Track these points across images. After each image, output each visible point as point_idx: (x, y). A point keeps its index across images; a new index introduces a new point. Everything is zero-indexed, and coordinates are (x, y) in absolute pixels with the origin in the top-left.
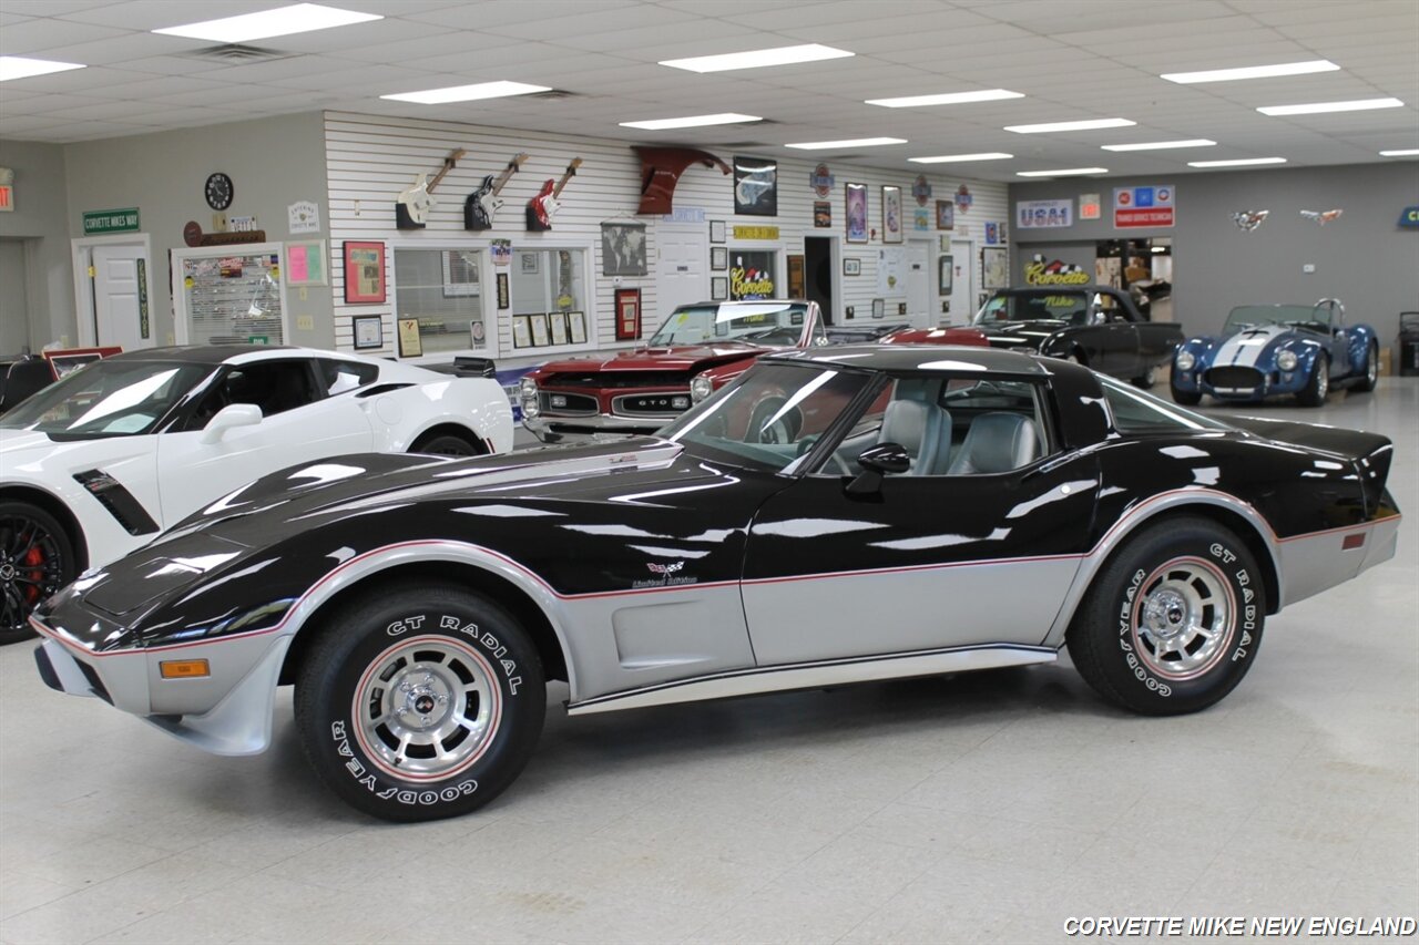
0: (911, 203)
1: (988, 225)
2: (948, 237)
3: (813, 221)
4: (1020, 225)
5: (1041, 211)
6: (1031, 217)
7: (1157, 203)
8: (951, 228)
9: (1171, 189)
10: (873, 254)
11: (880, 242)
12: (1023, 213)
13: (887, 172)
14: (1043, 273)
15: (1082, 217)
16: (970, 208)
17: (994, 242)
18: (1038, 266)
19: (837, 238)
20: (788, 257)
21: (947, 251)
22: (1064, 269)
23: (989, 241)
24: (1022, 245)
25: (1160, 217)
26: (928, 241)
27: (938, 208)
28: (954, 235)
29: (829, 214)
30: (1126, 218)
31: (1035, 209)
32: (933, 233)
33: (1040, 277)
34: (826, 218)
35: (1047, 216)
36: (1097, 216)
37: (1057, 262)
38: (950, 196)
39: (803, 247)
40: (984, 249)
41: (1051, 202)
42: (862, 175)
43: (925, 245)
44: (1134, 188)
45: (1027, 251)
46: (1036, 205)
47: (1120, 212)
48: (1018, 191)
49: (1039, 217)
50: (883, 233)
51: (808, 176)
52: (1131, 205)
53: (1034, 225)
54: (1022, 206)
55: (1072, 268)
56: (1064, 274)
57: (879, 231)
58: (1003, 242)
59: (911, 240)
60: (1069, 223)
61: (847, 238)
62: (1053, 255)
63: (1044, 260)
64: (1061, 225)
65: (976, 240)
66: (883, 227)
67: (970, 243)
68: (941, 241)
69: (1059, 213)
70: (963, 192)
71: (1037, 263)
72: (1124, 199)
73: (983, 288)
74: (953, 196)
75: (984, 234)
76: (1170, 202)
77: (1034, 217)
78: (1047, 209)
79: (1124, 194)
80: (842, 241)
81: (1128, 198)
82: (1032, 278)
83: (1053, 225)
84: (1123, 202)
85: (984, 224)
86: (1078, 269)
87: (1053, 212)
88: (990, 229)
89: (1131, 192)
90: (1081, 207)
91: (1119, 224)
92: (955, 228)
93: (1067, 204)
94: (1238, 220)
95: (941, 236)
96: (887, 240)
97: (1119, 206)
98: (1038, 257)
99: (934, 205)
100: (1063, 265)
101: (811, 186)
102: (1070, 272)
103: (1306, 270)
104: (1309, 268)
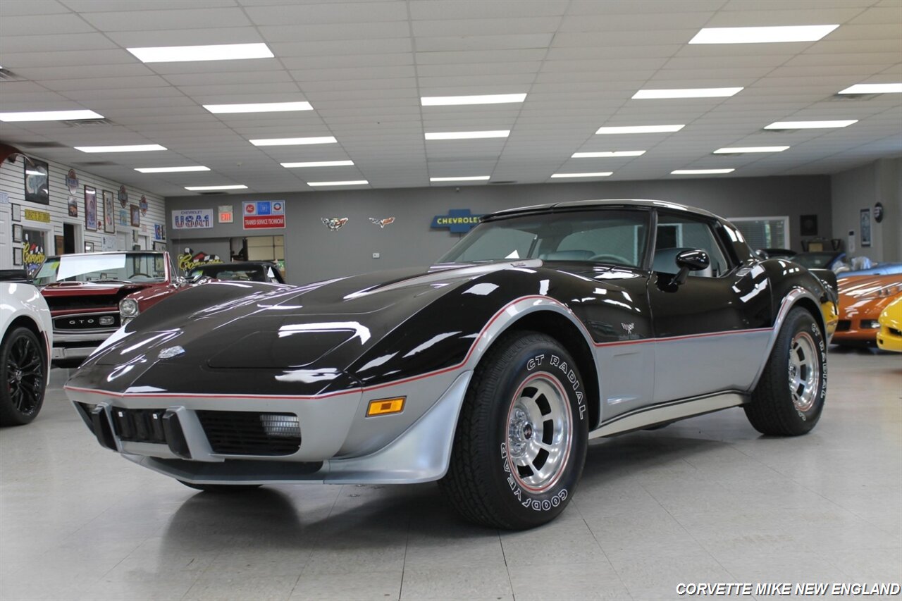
0: (117, 204)
1: (156, 226)
2: (137, 231)
3: (67, 211)
4: (175, 227)
5: (190, 217)
6: (182, 221)
7: (273, 212)
8: (138, 226)
9: (283, 203)
10: (99, 240)
11: (102, 231)
12: (177, 218)
13: (105, 180)
14: (191, 261)
15: (220, 221)
16: (147, 212)
17: (159, 238)
18: (187, 256)
19: (80, 225)
20: (55, 236)
21: (136, 242)
22: (207, 258)
23: (157, 238)
24: (175, 241)
25: (276, 221)
26: (125, 234)
27: (131, 210)
28: (140, 231)
29: (76, 208)
30: (252, 222)
31: (185, 216)
32: (130, 229)
33: (189, 264)
34: (75, 209)
35: (194, 221)
36: (232, 221)
37: (201, 253)
38: (137, 203)
39: (62, 230)
40: (154, 242)
41: (197, 211)
42: (93, 181)
43: (123, 237)
44: (257, 202)
45: (179, 247)
46: (186, 213)
47: (247, 218)
48: (172, 203)
49: (189, 221)
50: (105, 225)
51: (64, 177)
52: (255, 213)
53: (185, 227)
54: (175, 213)
55: (212, 257)
56: (207, 261)
57: (102, 223)
58: (163, 239)
59: (118, 232)
60: (211, 225)
61: (86, 226)
62: (198, 248)
63: (191, 252)
64: (205, 227)
65: (151, 235)
66: (104, 221)
67: (146, 237)
68: (134, 234)
69: (203, 218)
70: (143, 201)
71: (186, 254)
72: (249, 209)
73: (155, 270)
74: (138, 202)
75: (154, 232)
76: (282, 212)
77: (185, 222)
78: (195, 216)
79: (250, 206)
80: (84, 228)
81: (253, 208)
82: (183, 265)
83: (199, 227)
84: (249, 211)
85: (154, 225)
86: (217, 258)
87: (199, 217)
88: (157, 228)
89: (254, 204)
90: (220, 214)
91: (246, 226)
92: (141, 226)
93: (209, 212)
94: (328, 224)
95: (134, 231)
96: (107, 230)
97: (246, 213)
98: (187, 250)
99: (129, 208)
100: (206, 255)
101: (66, 185)
102: (211, 260)
103: (374, 257)
104: (377, 255)
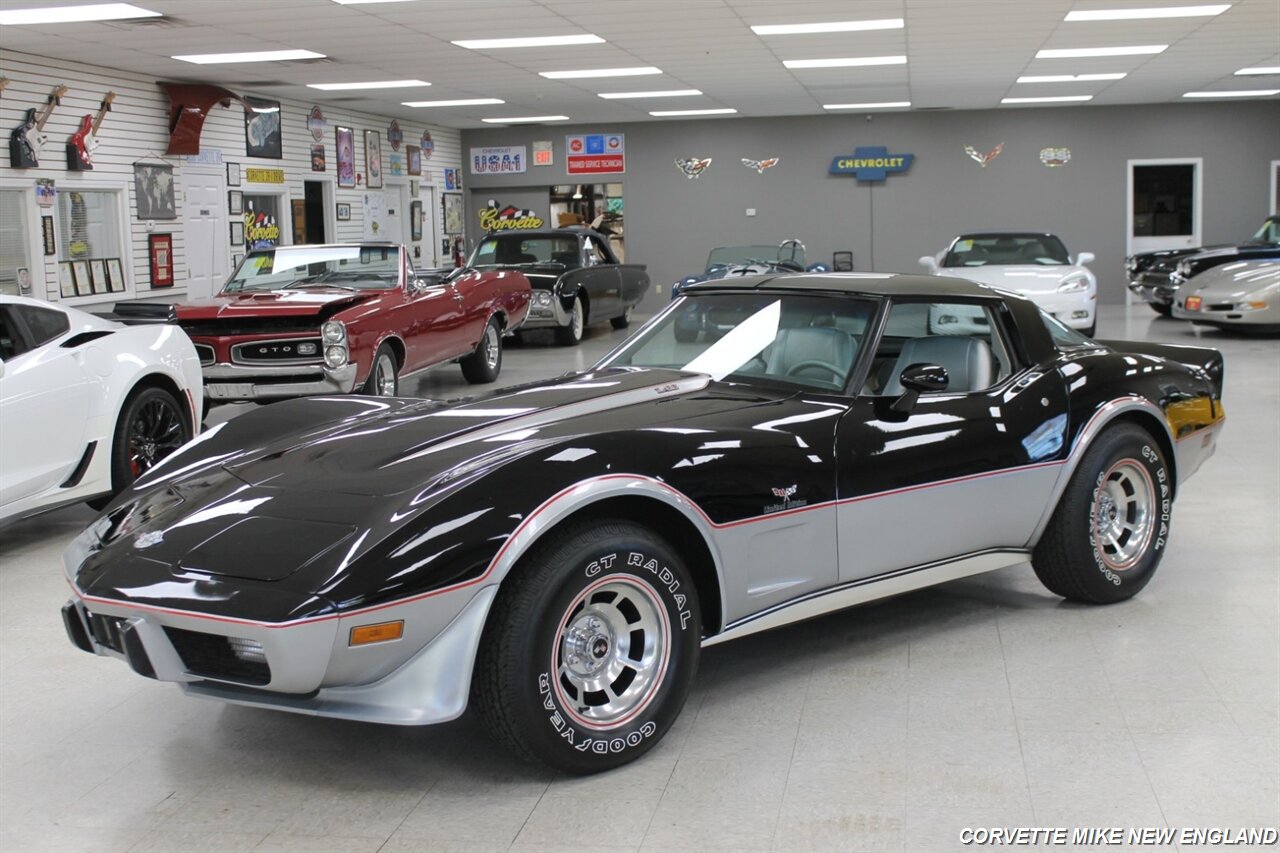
0: (386, 146)
1: (447, 171)
2: (417, 182)
3: (310, 165)
4: (474, 171)
5: (495, 157)
6: (484, 163)
7: (608, 150)
8: (418, 174)
9: (621, 137)
10: (359, 199)
11: (364, 187)
12: (477, 158)
13: (367, 116)
14: (497, 218)
15: (535, 163)
16: (433, 153)
17: (452, 188)
18: (491, 212)
19: (330, 182)
20: (292, 201)
21: (416, 196)
22: (518, 214)
23: (449, 188)
24: (475, 191)
25: (612, 163)
26: (400, 186)
27: (408, 153)
28: (421, 180)
29: (323, 159)
30: (579, 165)
31: (488, 156)
32: (406, 179)
33: (494, 223)
34: (321, 161)
35: (500, 162)
36: (551, 162)
37: (510, 207)
38: (417, 143)
39: (303, 191)
40: (444, 194)
41: (504, 148)
42: (348, 119)
43: (397, 191)
44: (586, 136)
45: (480, 198)
46: (490, 151)
47: (572, 159)
48: (471, 136)
49: (494, 163)
50: (367, 178)
51: (305, 118)
52: (582, 152)
53: (488, 171)
54: (475, 152)
55: (526, 213)
56: (518, 219)
57: (363, 175)
58: (458, 188)
59: (388, 185)
60: (523, 169)
62: (507, 200)
63: (497, 205)
64: (515, 171)
65: (438, 185)
66: (366, 172)
67: (432, 188)
68: (412, 186)
69: (512, 159)
70: (427, 138)
71: (490, 208)
72: (575, 146)
73: (445, 233)
74: (419, 141)
75: (444, 180)
76: (620, 150)
77: (488, 164)
78: (501, 156)
79: (576, 142)
80: (334, 185)
81: (580, 145)
82: (486, 223)
83: (507, 171)
84: (575, 149)
85: (443, 170)
86: (531, 214)
87: (506, 158)
88: (449, 173)
89: (582, 139)
90: (535, 153)
91: (572, 170)
92: (422, 173)
93: (521, 151)
94: (684, 167)
95: (412, 181)
96: (370, 184)
97: (571, 152)
98: (492, 203)
99: (405, 150)
100: (517, 210)
101: (307, 128)
102: (524, 217)
103: (748, 214)
104: (751, 212)
